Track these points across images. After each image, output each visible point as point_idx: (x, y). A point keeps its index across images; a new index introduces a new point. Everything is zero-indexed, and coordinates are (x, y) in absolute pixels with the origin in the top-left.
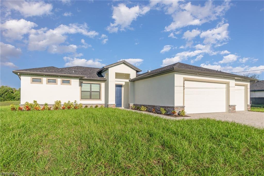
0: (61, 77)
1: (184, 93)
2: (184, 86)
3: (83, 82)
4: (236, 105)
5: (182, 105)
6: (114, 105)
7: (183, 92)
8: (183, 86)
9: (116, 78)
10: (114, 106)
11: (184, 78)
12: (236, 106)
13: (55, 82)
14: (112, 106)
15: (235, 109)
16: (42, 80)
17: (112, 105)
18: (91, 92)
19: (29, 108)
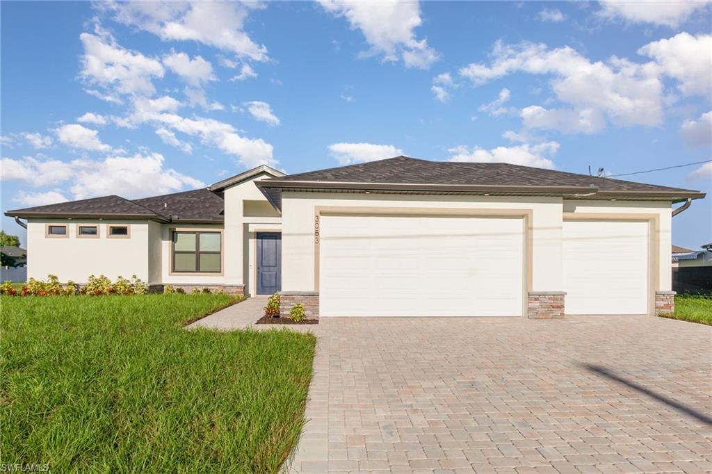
0: (106, 219)
1: (317, 254)
2: (317, 233)
3: (177, 229)
4: (564, 291)
5: (311, 289)
6: (238, 287)
7: (313, 250)
8: (313, 231)
9: (244, 216)
10: (239, 290)
11: (316, 207)
12: (566, 298)
13: (94, 233)
14: (234, 290)
15: (561, 307)
16: (67, 228)
17: (232, 286)
18: (198, 253)
19: (41, 291)
